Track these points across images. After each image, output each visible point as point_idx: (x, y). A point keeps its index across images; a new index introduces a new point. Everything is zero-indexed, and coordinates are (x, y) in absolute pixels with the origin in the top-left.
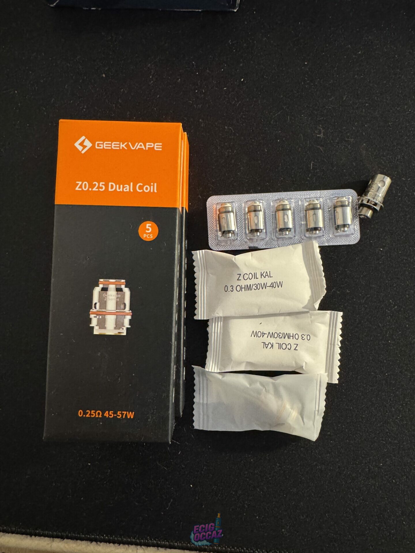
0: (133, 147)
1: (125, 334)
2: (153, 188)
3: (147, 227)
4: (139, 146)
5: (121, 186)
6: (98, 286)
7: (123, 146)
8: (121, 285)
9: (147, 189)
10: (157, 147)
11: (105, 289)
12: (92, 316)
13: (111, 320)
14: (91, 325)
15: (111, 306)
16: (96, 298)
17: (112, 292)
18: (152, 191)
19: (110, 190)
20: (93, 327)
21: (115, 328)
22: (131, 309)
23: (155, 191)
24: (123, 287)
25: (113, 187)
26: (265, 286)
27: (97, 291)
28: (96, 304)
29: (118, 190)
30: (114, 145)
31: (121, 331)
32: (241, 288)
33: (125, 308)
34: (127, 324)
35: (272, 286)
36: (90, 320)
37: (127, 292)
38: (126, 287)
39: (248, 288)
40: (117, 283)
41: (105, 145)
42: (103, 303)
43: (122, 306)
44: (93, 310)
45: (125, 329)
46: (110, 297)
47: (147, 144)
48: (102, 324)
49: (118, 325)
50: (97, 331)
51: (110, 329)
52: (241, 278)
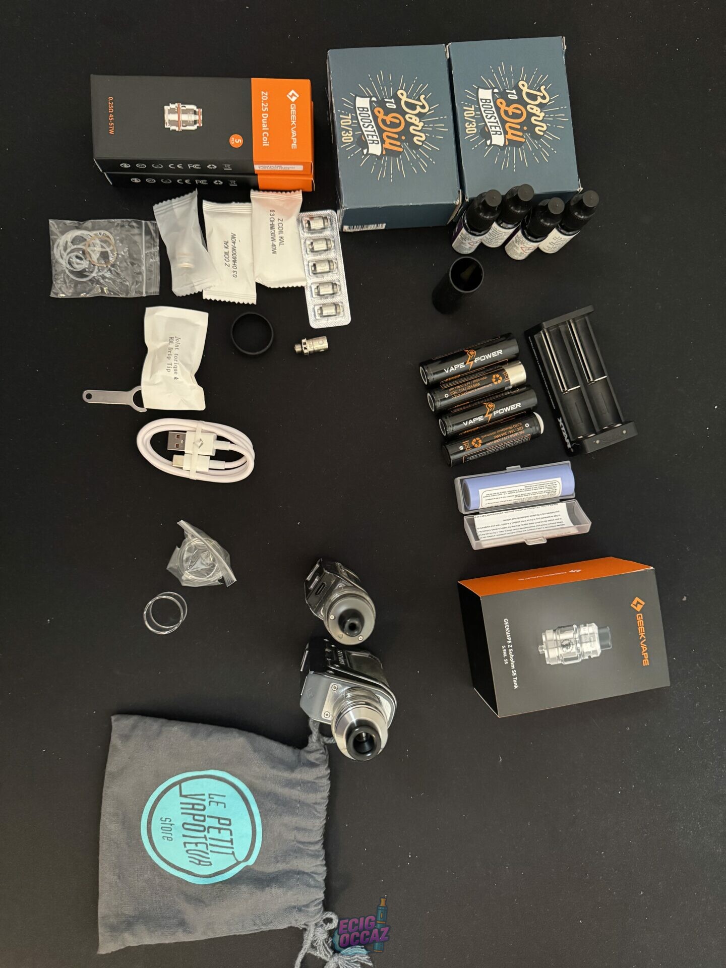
0: (293, 129)
1: (166, 127)
2: (265, 143)
3: (239, 140)
4: (294, 133)
5: (266, 122)
6: (197, 108)
7: (294, 122)
8: (199, 123)
9: (265, 139)
10: (294, 145)
11: (195, 113)
12: (176, 104)
13: (174, 117)
14: (170, 104)
15: (184, 117)
16: (188, 107)
17: (193, 118)
18: (264, 143)
19: (263, 114)
20: (169, 105)
21: (169, 120)
22: (183, 130)
23: (264, 145)
24: (198, 125)
25: (265, 117)
26: (274, 240)
27: (194, 107)
28: (185, 107)
29: (263, 120)
30: (293, 117)
31: (168, 124)
32: (272, 221)
33: (183, 126)
34: (172, 128)
35: (273, 245)
36: (174, 103)
37: (194, 127)
38: (197, 127)
39: (272, 227)
40: (200, 121)
41: (293, 110)
42: (186, 112)
43: (184, 125)
44: (181, 105)
45: (169, 127)
46: (188, 116)
47: (296, 139)
48: (172, 111)
49: (172, 122)
50: (167, 108)
51: (169, 117)
52: (280, 222)
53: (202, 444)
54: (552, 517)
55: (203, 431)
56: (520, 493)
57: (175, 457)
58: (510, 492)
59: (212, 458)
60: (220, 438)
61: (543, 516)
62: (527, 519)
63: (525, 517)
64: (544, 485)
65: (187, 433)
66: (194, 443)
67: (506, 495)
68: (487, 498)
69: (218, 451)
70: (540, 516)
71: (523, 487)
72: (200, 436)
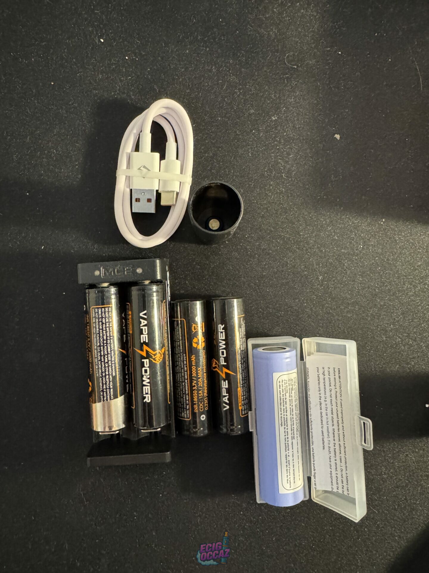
53: (144, 167)
54: (324, 379)
55: (128, 166)
56: (290, 432)
57: (163, 203)
58: (287, 448)
59: (163, 157)
60: (137, 148)
61: (322, 391)
62: (324, 414)
63: (322, 417)
64: (282, 398)
65: (134, 188)
66: (144, 178)
67: (291, 454)
68: (292, 481)
69: (153, 150)
70: (323, 395)
71: (282, 429)
72: (134, 172)
